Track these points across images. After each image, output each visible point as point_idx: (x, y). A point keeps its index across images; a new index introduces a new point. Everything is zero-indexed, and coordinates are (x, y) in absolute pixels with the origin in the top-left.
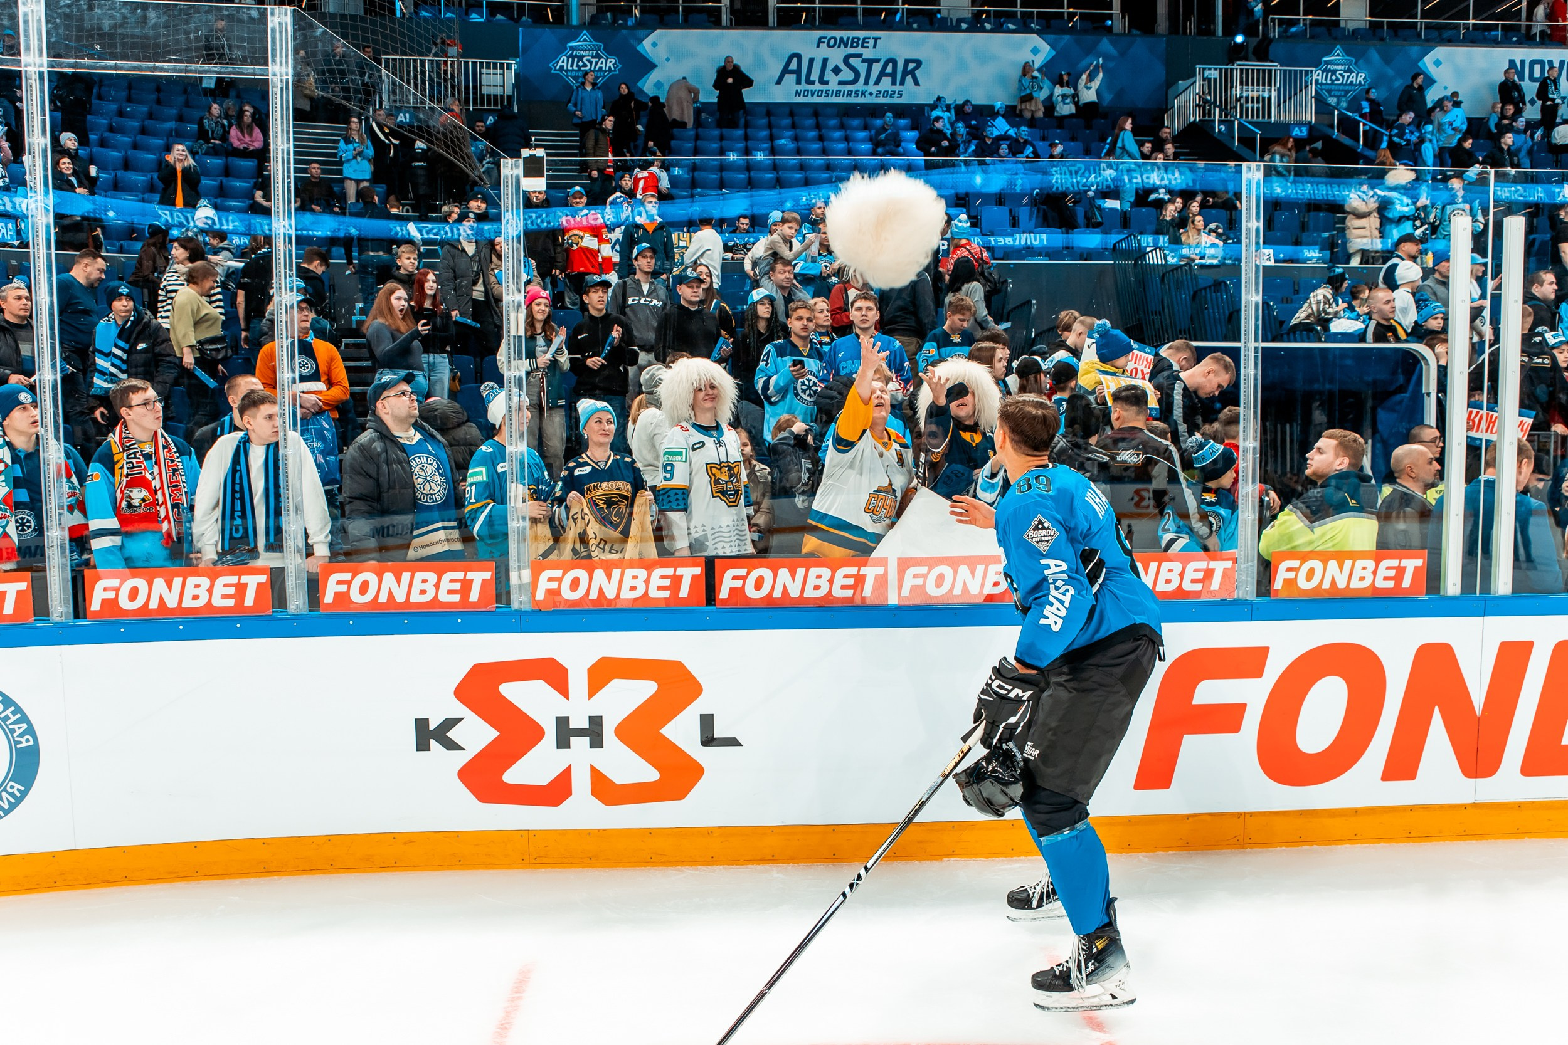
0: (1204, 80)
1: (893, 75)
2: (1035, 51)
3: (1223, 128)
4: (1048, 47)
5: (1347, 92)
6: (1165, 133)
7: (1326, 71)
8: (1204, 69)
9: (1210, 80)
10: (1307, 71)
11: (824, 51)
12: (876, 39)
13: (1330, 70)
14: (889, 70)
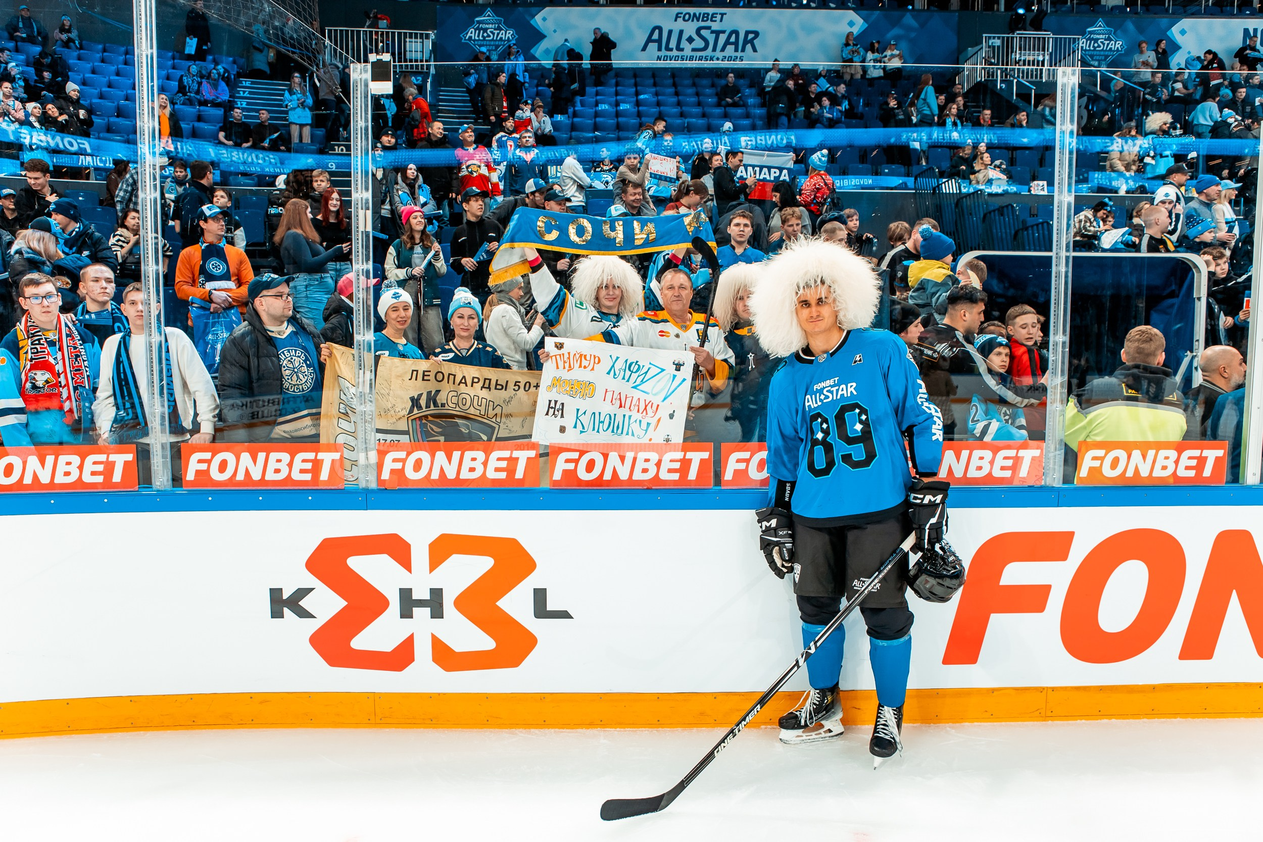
0: (989, 47)
1: (736, 44)
2: (851, 24)
3: (1004, 86)
4: (861, 21)
5: (1107, 57)
6: (958, 89)
7: (1090, 39)
8: (990, 38)
9: (994, 47)
10: (1074, 39)
11: (680, 24)
12: (722, 15)
13: (1093, 39)
14: (733, 39)
